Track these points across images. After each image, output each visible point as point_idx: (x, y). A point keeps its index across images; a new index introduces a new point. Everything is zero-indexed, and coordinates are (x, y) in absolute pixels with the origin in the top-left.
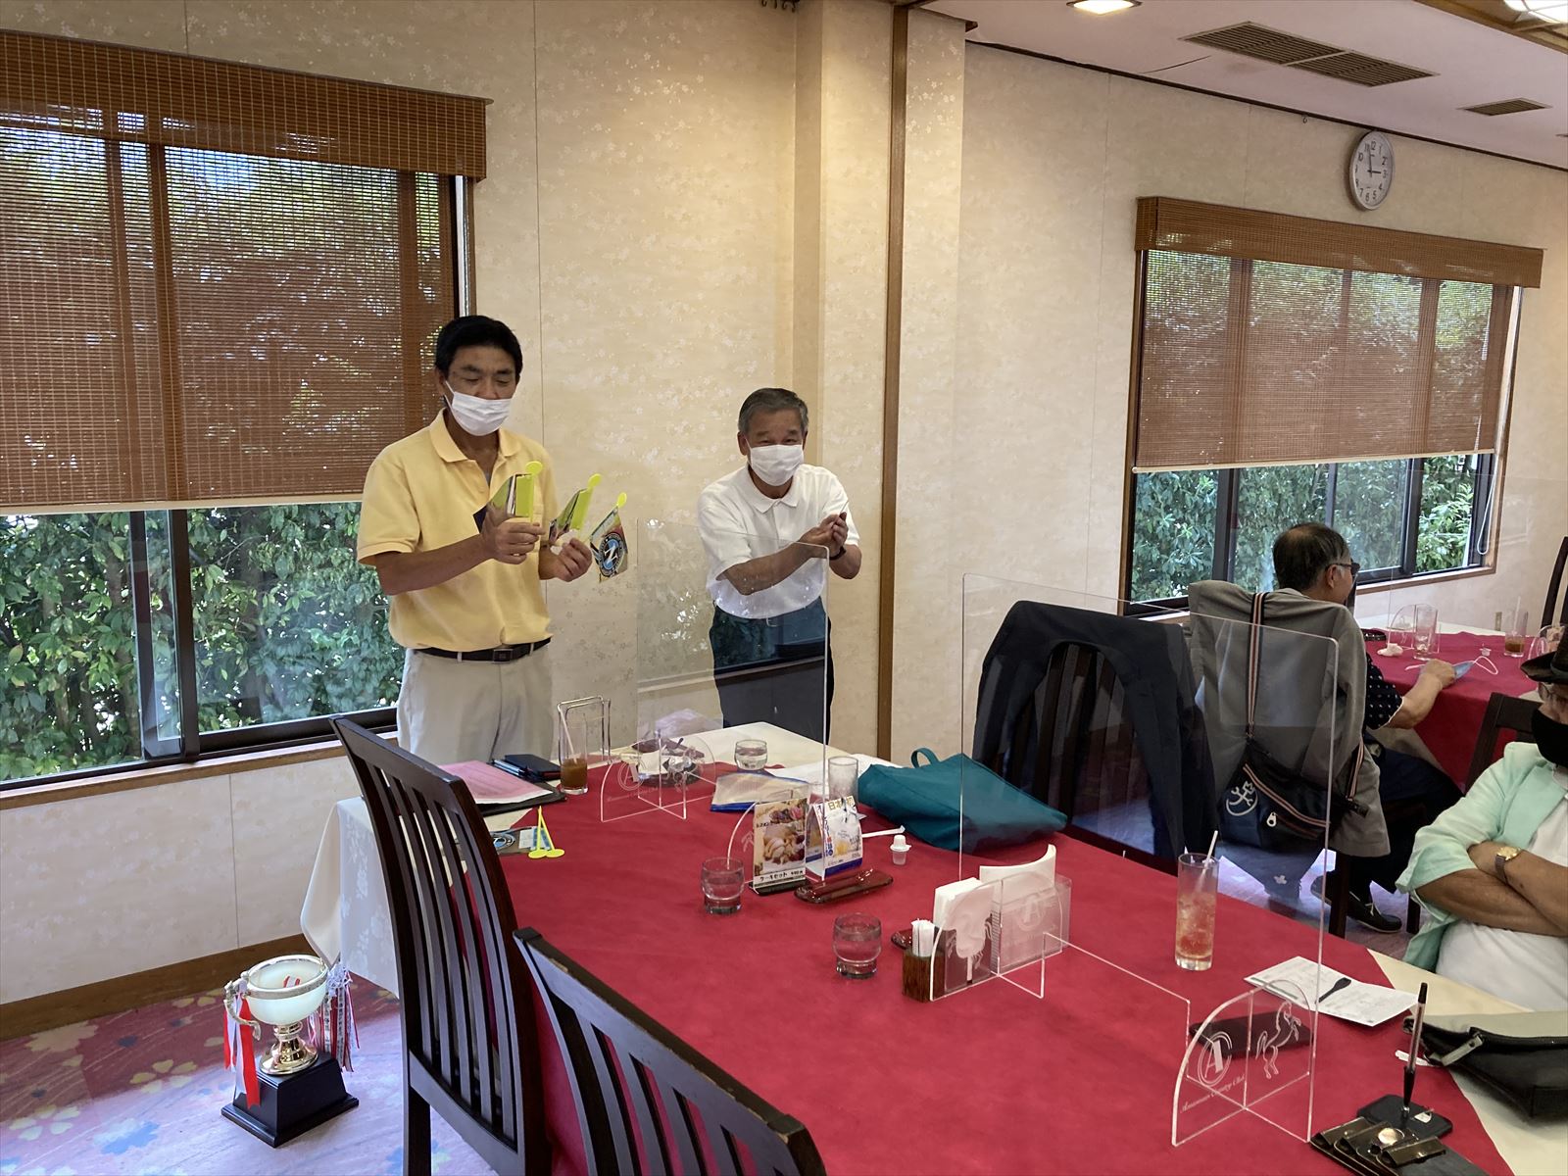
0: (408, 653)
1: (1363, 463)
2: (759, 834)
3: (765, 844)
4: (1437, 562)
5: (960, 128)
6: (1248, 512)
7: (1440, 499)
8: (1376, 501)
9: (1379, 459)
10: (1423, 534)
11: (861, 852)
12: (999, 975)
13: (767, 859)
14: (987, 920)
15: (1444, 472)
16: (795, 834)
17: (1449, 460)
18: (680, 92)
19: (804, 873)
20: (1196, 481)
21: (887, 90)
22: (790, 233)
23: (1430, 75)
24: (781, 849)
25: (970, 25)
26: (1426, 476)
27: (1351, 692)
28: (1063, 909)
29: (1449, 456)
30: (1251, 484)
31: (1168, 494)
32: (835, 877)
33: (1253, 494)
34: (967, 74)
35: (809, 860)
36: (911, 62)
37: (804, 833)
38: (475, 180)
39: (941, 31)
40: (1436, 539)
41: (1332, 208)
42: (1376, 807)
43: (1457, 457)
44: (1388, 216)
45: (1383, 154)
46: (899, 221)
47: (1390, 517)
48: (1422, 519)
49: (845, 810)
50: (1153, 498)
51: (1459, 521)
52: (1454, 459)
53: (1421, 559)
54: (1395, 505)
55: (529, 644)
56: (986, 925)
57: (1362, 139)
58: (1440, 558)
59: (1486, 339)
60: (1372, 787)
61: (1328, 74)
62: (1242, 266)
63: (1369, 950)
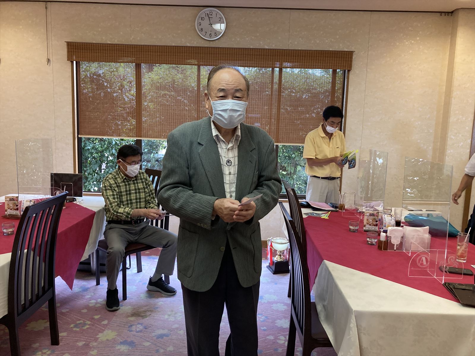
0: (309, 177)
3: (367, 220)
12: (404, 251)
13: (367, 224)
16: (375, 220)
18: (411, 43)
19: (377, 230)
28: (428, 242)
38: (350, 71)
49: (391, 218)
55: (336, 178)
56: (401, 238)
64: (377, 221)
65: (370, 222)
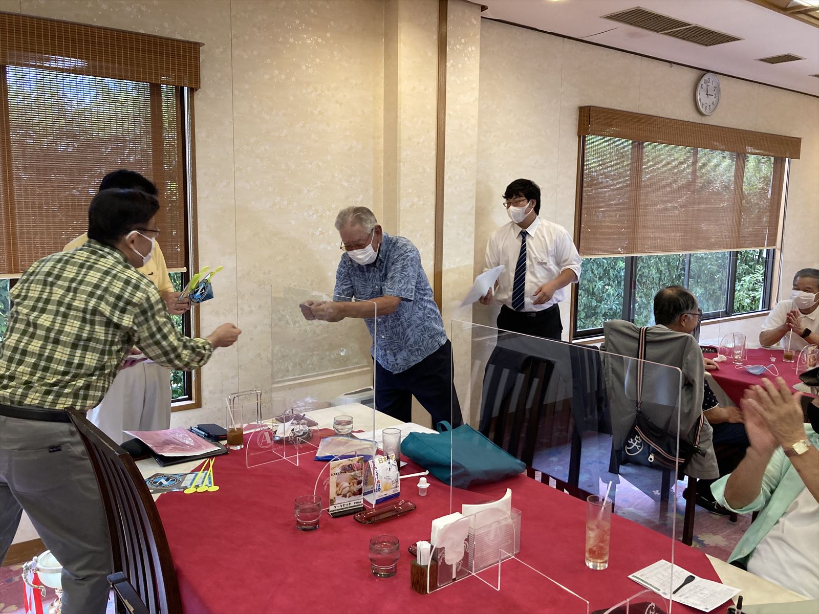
1: (705, 254)
2: (333, 480)
3: (337, 486)
4: (745, 307)
5: (478, 65)
6: (644, 280)
7: (747, 273)
8: (712, 275)
9: (714, 251)
10: (737, 292)
11: (399, 489)
12: (474, 574)
13: (338, 495)
14: (465, 540)
15: (748, 258)
16: (356, 479)
17: (751, 252)
18: (317, 43)
19: (362, 503)
20: (616, 264)
21: (436, 42)
22: (381, 123)
23: (740, 40)
24: (347, 489)
25: (484, 8)
26: (739, 261)
27: (696, 384)
28: (516, 530)
29: (750, 250)
30: (646, 265)
31: (601, 270)
32: (381, 505)
33: (647, 271)
34: (482, 35)
35: (365, 494)
36: (450, 27)
37: (362, 478)
38: (195, 90)
39: (466, 11)
40: (744, 294)
41: (687, 114)
42: (711, 450)
43: (755, 250)
44: (718, 119)
45: (714, 85)
46: (443, 117)
47: (720, 283)
48: (737, 284)
49: (389, 463)
50: (593, 273)
51: (756, 285)
52: (754, 252)
53: (736, 305)
54: (723, 276)
56: (465, 543)
57: (703, 76)
58: (746, 305)
59: (770, 188)
60: (708, 439)
61: (684, 39)
62: (638, 145)
63: (707, 555)
64: (359, 483)
65: (343, 489)
